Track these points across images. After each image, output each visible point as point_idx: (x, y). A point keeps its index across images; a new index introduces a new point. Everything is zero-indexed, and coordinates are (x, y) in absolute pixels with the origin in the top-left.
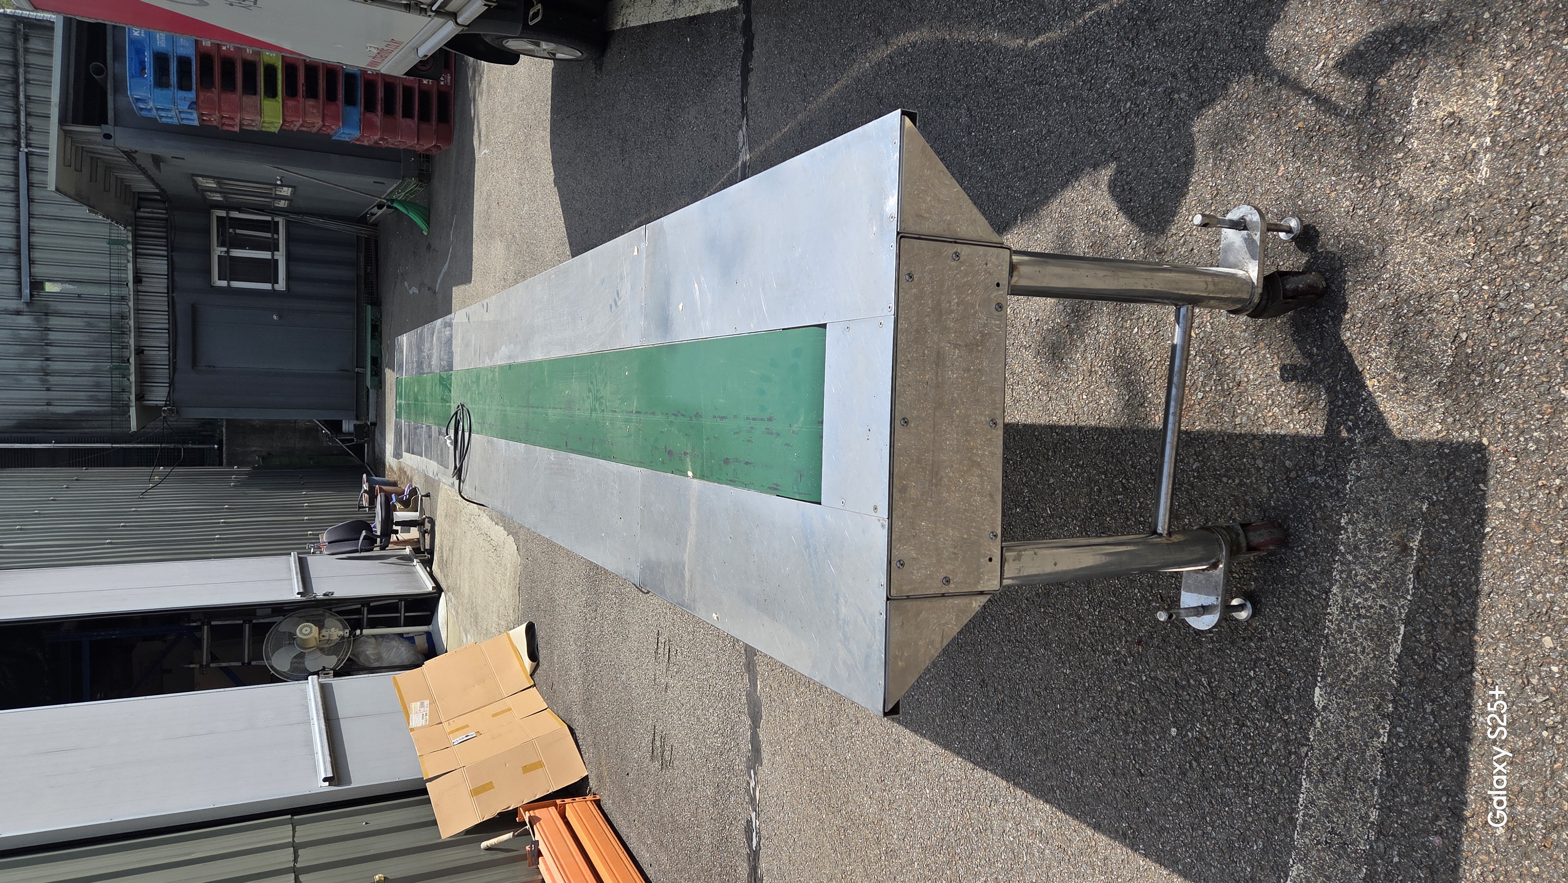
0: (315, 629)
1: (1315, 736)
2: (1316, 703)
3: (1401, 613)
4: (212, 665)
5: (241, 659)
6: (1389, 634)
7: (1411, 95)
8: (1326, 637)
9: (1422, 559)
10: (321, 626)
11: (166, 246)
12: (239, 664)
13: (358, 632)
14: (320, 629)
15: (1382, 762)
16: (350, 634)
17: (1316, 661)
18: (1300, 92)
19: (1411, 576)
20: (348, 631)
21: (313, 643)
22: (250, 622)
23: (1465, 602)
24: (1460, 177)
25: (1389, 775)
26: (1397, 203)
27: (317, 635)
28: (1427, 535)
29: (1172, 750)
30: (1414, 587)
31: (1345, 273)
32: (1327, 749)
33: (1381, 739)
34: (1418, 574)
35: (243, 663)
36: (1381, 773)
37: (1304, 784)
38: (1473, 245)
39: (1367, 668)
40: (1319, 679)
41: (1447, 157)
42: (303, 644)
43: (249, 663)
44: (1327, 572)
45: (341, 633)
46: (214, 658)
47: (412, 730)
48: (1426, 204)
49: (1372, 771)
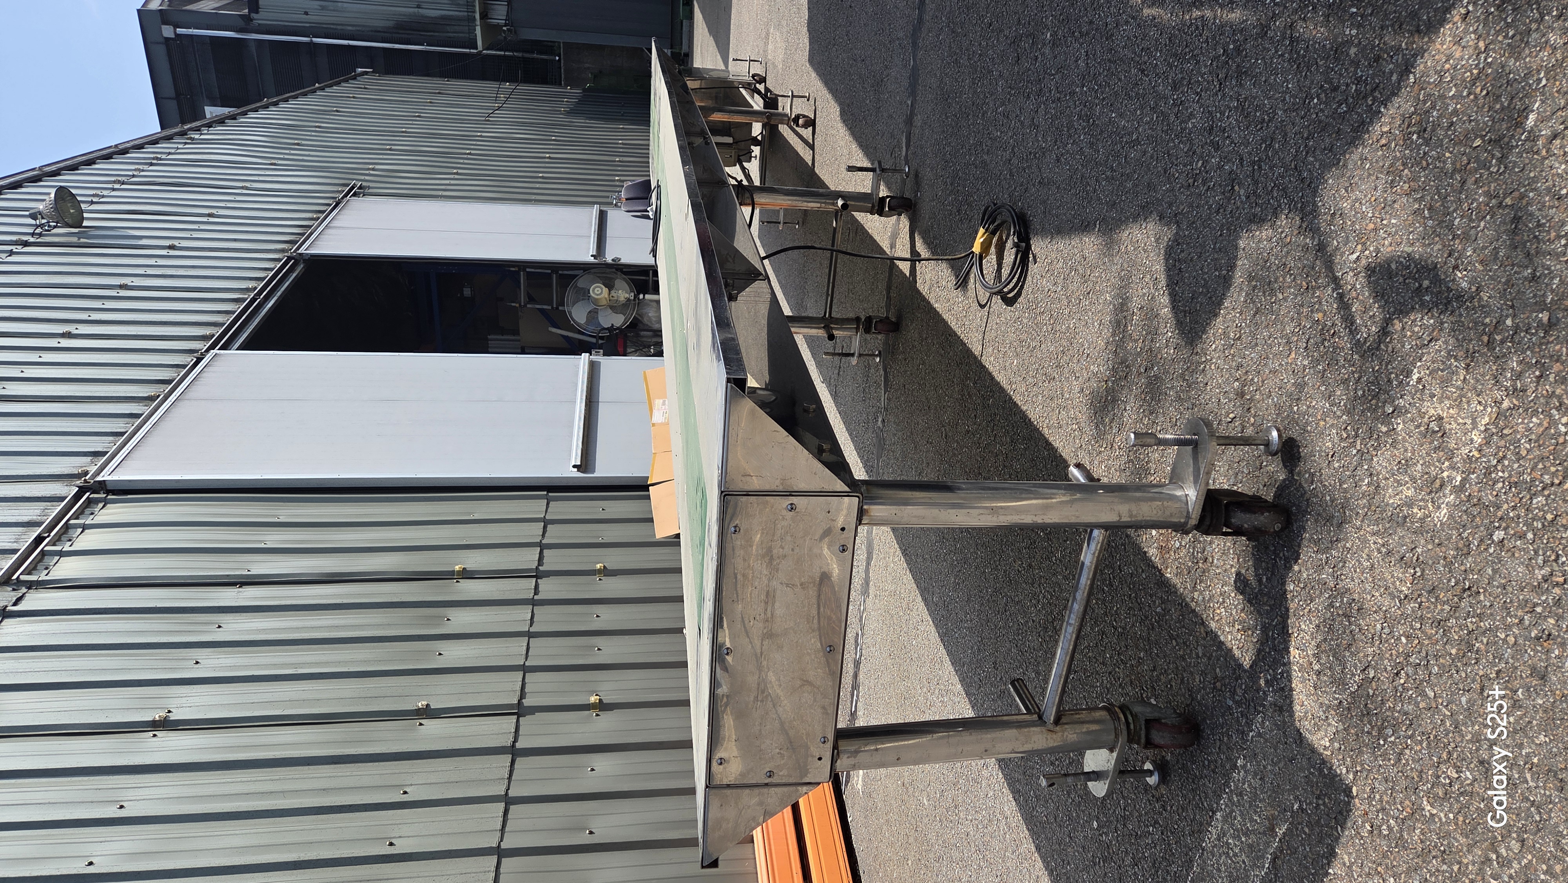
0: (606, 290)
4: (529, 306)
5: (551, 304)
7: (1413, 364)
8: (1203, 850)
9: (1281, 850)
10: (610, 287)
12: (550, 308)
13: (641, 296)
14: (610, 291)
16: (635, 297)
17: (1192, 862)
18: (1330, 274)
19: (1270, 857)
20: (632, 294)
21: (604, 302)
22: (557, 273)
24: (1422, 500)
26: (1366, 481)
27: (607, 296)
28: (1290, 833)
30: (1269, 869)
31: (1307, 520)
34: (1274, 860)
35: (552, 307)
38: (1408, 585)
41: (1419, 467)
42: (596, 302)
43: (557, 308)
44: (1217, 796)
45: (627, 295)
46: (531, 299)
47: (654, 425)
48: (1388, 505)
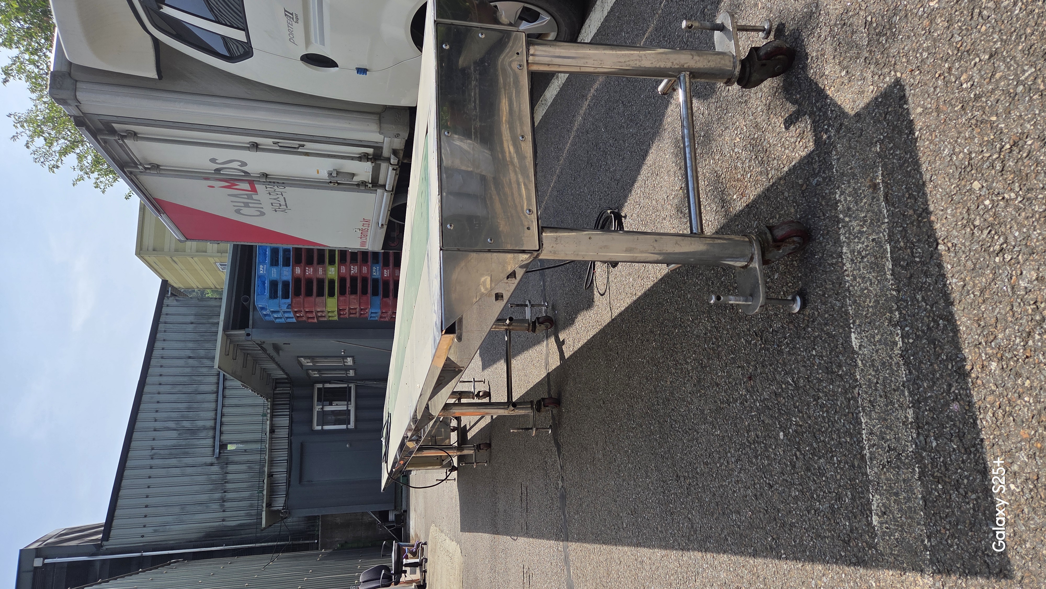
1: (860, 375)
2: (855, 347)
3: (884, 236)
6: (882, 258)
8: (848, 290)
9: (886, 187)
11: (289, 409)
15: (904, 364)
17: (847, 313)
19: (883, 203)
23: (918, 197)
25: (910, 373)
28: (885, 166)
29: (784, 452)
30: (887, 211)
31: (802, 35)
32: (870, 379)
33: (899, 346)
34: (887, 199)
36: (906, 374)
37: (863, 420)
39: (876, 295)
40: (852, 326)
44: (837, 242)
49: (899, 377)
